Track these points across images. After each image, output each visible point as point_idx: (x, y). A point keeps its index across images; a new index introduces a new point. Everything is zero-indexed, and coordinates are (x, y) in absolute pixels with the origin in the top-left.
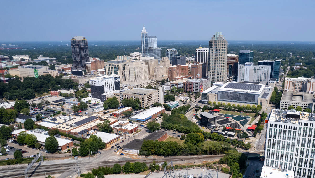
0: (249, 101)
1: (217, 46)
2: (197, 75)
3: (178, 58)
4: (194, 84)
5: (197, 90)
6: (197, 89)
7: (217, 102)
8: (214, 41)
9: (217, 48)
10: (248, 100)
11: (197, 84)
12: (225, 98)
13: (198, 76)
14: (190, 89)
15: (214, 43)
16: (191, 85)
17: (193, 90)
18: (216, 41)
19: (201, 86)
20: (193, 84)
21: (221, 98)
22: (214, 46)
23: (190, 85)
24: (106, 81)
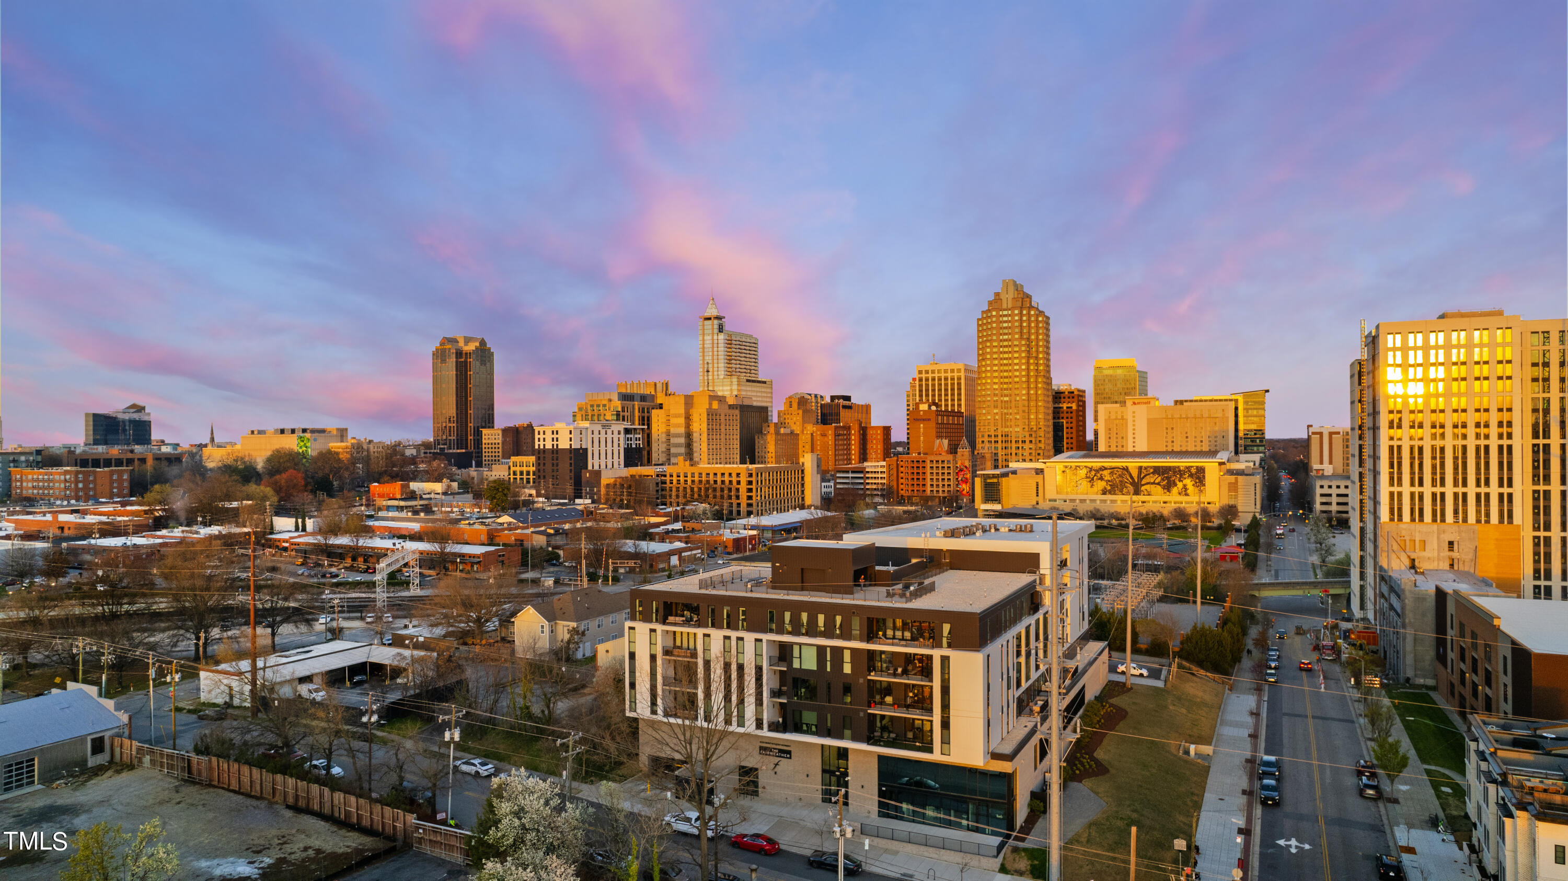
2: (937, 442)
4: (934, 465)
5: (946, 490)
6: (946, 483)
11: (946, 466)
12: (1077, 487)
13: (940, 444)
14: (917, 488)
15: (997, 318)
16: (921, 471)
17: (929, 489)
18: (1005, 311)
20: (929, 465)
21: (1059, 490)
22: (997, 331)
23: (916, 470)
24: (596, 436)
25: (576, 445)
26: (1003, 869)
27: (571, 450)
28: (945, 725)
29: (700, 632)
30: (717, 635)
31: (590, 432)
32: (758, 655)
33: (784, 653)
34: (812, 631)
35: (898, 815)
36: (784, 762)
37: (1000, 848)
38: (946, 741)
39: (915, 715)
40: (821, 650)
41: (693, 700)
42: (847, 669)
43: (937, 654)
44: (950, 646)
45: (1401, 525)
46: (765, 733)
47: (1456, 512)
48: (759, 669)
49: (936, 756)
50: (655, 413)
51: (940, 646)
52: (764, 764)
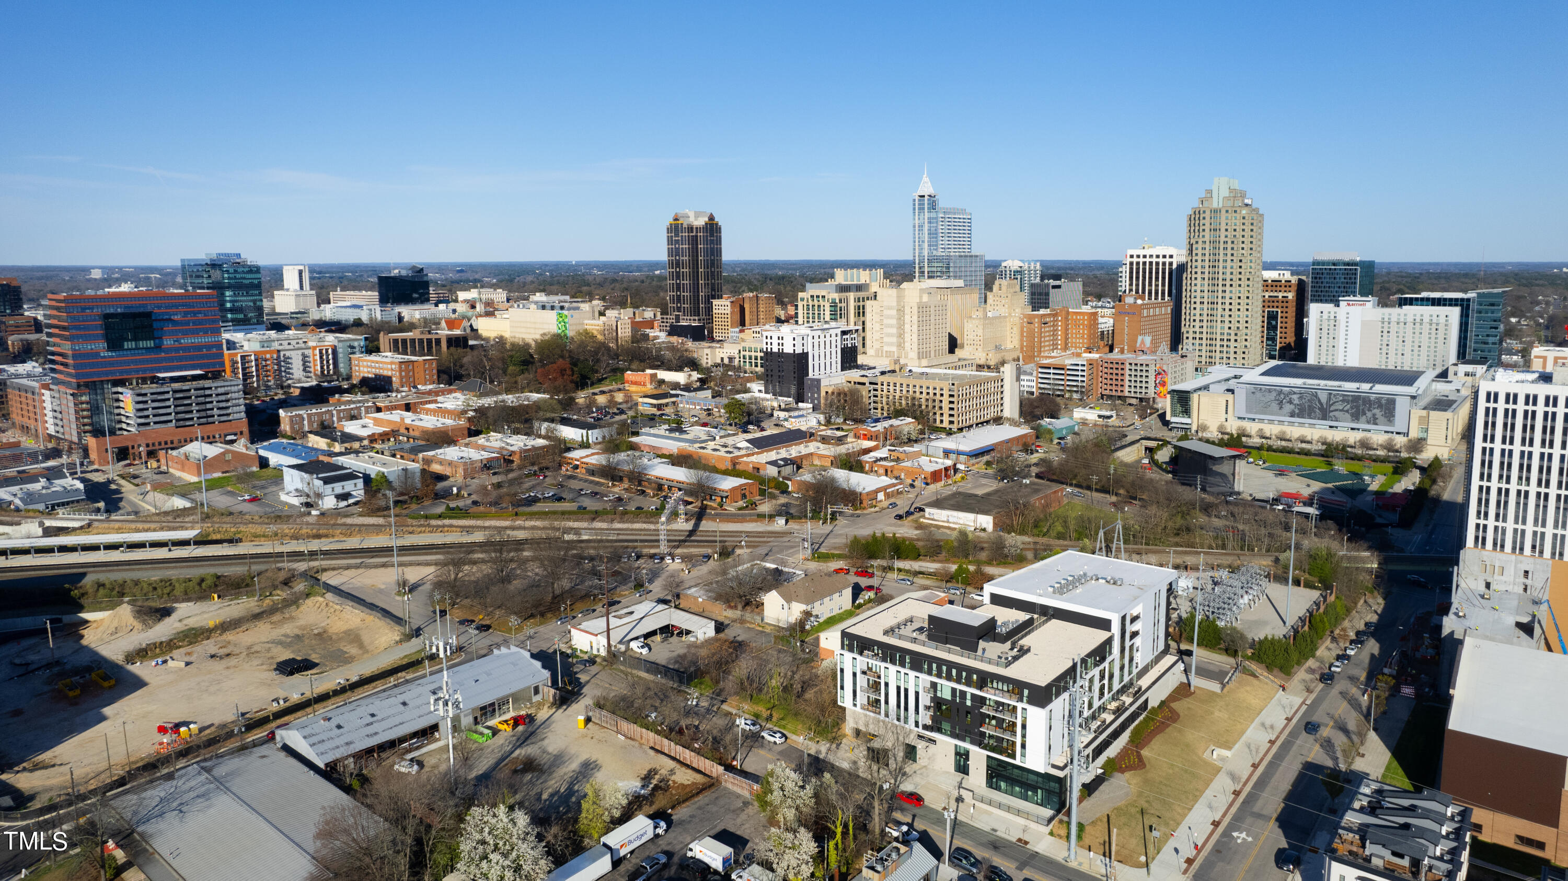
0: (1368, 422)
1: (1223, 230)
2: (1140, 338)
3: (1054, 287)
4: (1133, 367)
5: (1144, 390)
6: (1144, 385)
7: (1233, 426)
8: (1208, 213)
9: (1223, 239)
10: (1363, 418)
11: (1144, 368)
12: (1265, 409)
13: (1143, 342)
14: (1114, 388)
15: (1208, 218)
16: (1120, 372)
17: (1127, 389)
18: (1216, 211)
19: (1159, 374)
20: (1128, 367)
21: (1249, 410)
22: (1207, 230)
23: (1115, 371)
24: (816, 340)
25: (799, 350)
26: (1051, 834)
27: (794, 355)
28: (1023, 746)
29: (883, 665)
30: (893, 669)
31: (810, 338)
32: (917, 685)
33: (934, 685)
34: (949, 678)
35: (998, 788)
36: (932, 746)
37: (1050, 820)
38: (1023, 755)
39: (1007, 736)
40: (954, 691)
41: (878, 701)
42: (969, 703)
43: (1020, 706)
44: (1029, 702)
45: (1483, 552)
46: (920, 730)
47: (1534, 547)
48: (917, 694)
49: (1017, 762)
50: (868, 304)
51: (1022, 701)
52: (920, 745)
